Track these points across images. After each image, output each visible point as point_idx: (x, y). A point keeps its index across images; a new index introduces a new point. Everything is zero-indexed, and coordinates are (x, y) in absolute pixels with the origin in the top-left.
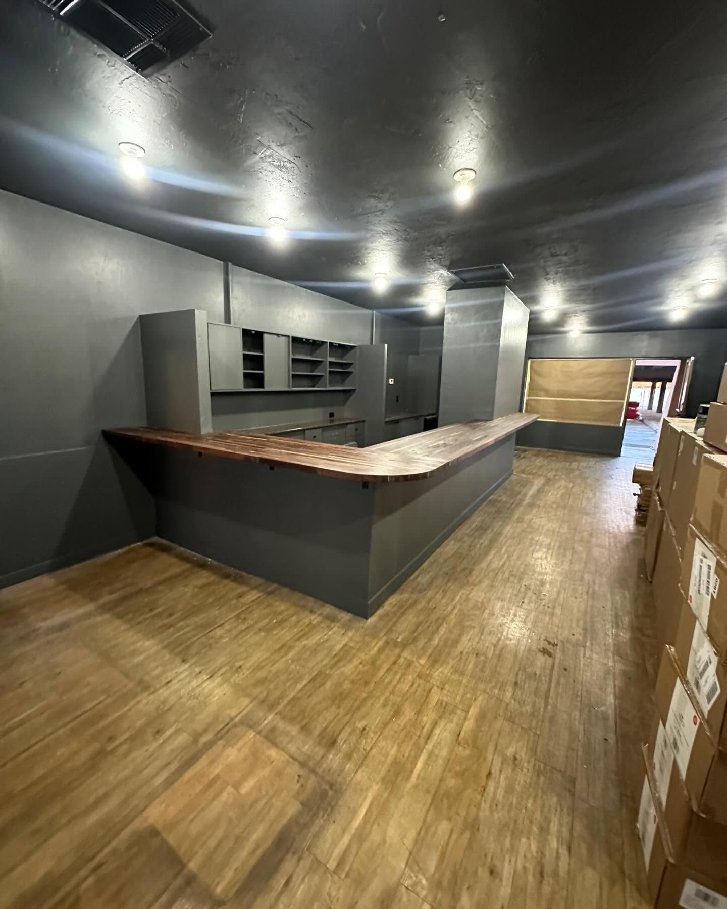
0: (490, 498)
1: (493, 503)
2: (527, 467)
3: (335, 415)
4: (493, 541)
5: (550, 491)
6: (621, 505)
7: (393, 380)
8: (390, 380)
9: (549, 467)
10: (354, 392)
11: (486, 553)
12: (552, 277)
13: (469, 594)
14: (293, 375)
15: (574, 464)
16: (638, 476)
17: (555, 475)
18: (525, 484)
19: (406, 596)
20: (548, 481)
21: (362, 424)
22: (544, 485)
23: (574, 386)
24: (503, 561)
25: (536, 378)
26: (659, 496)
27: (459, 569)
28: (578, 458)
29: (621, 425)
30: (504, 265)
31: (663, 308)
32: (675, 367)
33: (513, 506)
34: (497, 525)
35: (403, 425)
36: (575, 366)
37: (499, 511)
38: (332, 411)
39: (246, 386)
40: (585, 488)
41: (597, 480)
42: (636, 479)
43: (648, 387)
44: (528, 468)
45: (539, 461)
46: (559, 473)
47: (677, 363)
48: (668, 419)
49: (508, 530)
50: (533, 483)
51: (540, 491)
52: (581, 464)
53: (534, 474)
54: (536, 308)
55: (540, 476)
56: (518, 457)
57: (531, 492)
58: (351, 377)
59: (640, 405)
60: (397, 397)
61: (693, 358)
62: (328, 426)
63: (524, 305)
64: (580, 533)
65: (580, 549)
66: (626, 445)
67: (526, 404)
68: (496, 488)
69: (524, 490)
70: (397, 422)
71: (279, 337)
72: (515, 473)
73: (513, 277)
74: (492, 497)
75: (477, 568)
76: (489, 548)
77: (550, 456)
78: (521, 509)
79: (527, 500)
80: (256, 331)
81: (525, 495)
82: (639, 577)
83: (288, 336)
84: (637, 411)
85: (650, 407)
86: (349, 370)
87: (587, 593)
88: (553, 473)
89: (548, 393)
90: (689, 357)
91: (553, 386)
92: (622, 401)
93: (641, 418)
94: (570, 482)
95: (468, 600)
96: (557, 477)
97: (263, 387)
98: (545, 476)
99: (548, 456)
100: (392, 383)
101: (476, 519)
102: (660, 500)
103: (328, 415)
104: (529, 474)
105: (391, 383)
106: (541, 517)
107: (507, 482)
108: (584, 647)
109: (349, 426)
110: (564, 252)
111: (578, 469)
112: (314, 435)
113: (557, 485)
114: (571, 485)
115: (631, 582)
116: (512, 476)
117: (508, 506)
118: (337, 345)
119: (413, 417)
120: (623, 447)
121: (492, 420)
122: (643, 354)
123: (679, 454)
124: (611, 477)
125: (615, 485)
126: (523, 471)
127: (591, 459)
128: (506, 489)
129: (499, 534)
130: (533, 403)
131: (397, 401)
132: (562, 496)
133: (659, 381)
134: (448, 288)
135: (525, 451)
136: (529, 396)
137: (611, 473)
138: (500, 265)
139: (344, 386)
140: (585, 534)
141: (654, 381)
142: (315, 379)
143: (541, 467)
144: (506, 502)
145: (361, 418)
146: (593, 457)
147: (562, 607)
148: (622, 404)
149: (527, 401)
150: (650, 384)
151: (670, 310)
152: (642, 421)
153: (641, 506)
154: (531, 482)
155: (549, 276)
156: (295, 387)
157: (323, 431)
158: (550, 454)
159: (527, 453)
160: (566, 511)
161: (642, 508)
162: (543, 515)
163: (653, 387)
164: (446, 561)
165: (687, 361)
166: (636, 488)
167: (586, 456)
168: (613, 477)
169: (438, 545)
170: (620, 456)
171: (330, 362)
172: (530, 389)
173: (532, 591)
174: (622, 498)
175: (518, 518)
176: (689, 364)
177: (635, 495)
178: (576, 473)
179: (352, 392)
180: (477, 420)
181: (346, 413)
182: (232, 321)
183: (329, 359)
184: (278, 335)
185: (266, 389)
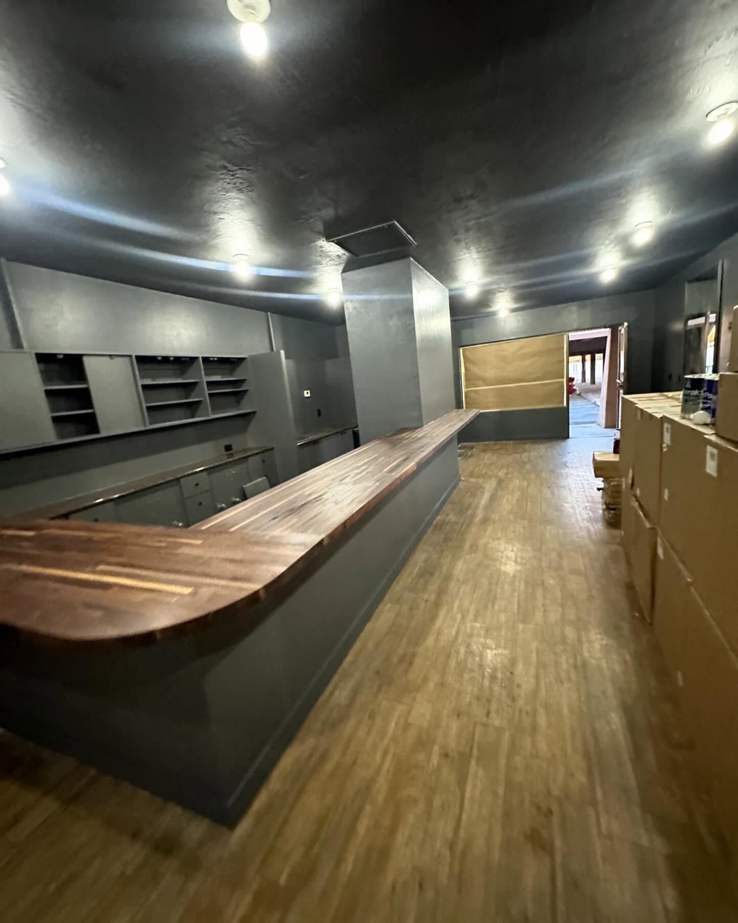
0: (435, 522)
1: (440, 526)
2: (476, 467)
3: (234, 447)
4: (441, 592)
5: (504, 497)
6: (584, 503)
7: (309, 391)
8: (305, 392)
9: (499, 463)
10: (254, 415)
11: (433, 618)
12: (462, 237)
13: (409, 713)
14: (148, 408)
15: (524, 455)
16: (600, 469)
17: (507, 474)
18: (475, 491)
19: (311, 742)
20: (500, 482)
21: (269, 453)
22: (496, 490)
23: (511, 370)
24: (456, 626)
25: (471, 367)
26: (637, 501)
27: (395, 659)
28: (527, 447)
29: (565, 404)
30: (396, 222)
31: (593, 270)
32: (606, 337)
33: (464, 527)
34: (446, 560)
35: (325, 444)
36: (509, 348)
37: (446, 539)
38: (228, 443)
39: (61, 436)
40: (541, 485)
41: (552, 471)
42: (598, 473)
43: (578, 361)
44: (476, 470)
45: (488, 457)
46: (511, 469)
47: (606, 332)
48: (627, 397)
49: (460, 567)
50: (484, 488)
51: (493, 498)
52: (532, 454)
53: (483, 476)
54: (455, 285)
55: (491, 477)
56: (465, 457)
57: (483, 502)
58: (247, 397)
59: (575, 379)
60: (319, 411)
61: (626, 324)
62: (226, 463)
63: (440, 284)
64: (546, 555)
65: (552, 582)
66: (572, 424)
67: (466, 397)
68: (444, 503)
69: (476, 501)
70: (315, 442)
71: (112, 359)
72: (463, 479)
73: (416, 244)
74: (439, 518)
75: (421, 650)
76: (437, 605)
77: (499, 449)
78: (474, 529)
79: (480, 514)
80: (64, 355)
81: (477, 507)
82: (633, 617)
83: (130, 356)
84: (574, 386)
85: (584, 380)
86: (243, 389)
87: (575, 667)
88: (505, 471)
89: (485, 382)
90: (622, 324)
91: (490, 373)
92: (561, 380)
93: (578, 392)
94: (524, 480)
95: (406, 727)
96: (509, 476)
97: (97, 432)
98: (496, 476)
99: (496, 450)
100: (309, 395)
101: (420, 558)
102: (641, 506)
103: (223, 449)
104: (478, 477)
105: (306, 395)
106: (498, 539)
107: (455, 491)
108: (594, 804)
109: (250, 459)
110: (469, 192)
111: (530, 461)
112: (195, 483)
113: (510, 488)
114: (525, 483)
115: (626, 627)
116: (460, 483)
117: (458, 528)
118: (216, 359)
119: (338, 432)
120: (570, 426)
121: (422, 426)
122: (575, 326)
123: (665, 450)
124: (565, 465)
125: (572, 474)
126: (471, 475)
127: (541, 446)
128: (454, 503)
129: (448, 578)
130: (472, 395)
131: (319, 415)
132: (518, 500)
133: (588, 354)
134: (341, 268)
135: (472, 448)
136: (467, 387)
137: (564, 460)
138: (392, 222)
139: (239, 410)
140: (554, 555)
141: (583, 354)
142: (192, 407)
143: (491, 464)
144: (456, 523)
145: (269, 446)
146: (542, 443)
147: (547, 706)
148: (562, 382)
149: (466, 393)
150: (579, 358)
151: (600, 272)
152: (579, 395)
153: (609, 504)
154: (481, 487)
155: (458, 237)
156: (156, 423)
157: (209, 474)
158: (498, 447)
159: (474, 450)
160: (526, 522)
161: (611, 507)
162: (499, 535)
163: (584, 361)
164: (377, 646)
165: (620, 328)
166: (600, 483)
167: (534, 443)
168: (567, 464)
169: (367, 618)
170: (568, 438)
171: (208, 383)
172: (467, 380)
173: (499, 681)
174: (584, 491)
175: (471, 546)
176: (623, 331)
177: (599, 489)
178: (528, 466)
179: (252, 415)
180: (403, 430)
181: (250, 441)
182: (25, 344)
183: (206, 379)
184: (110, 356)
185: (103, 434)
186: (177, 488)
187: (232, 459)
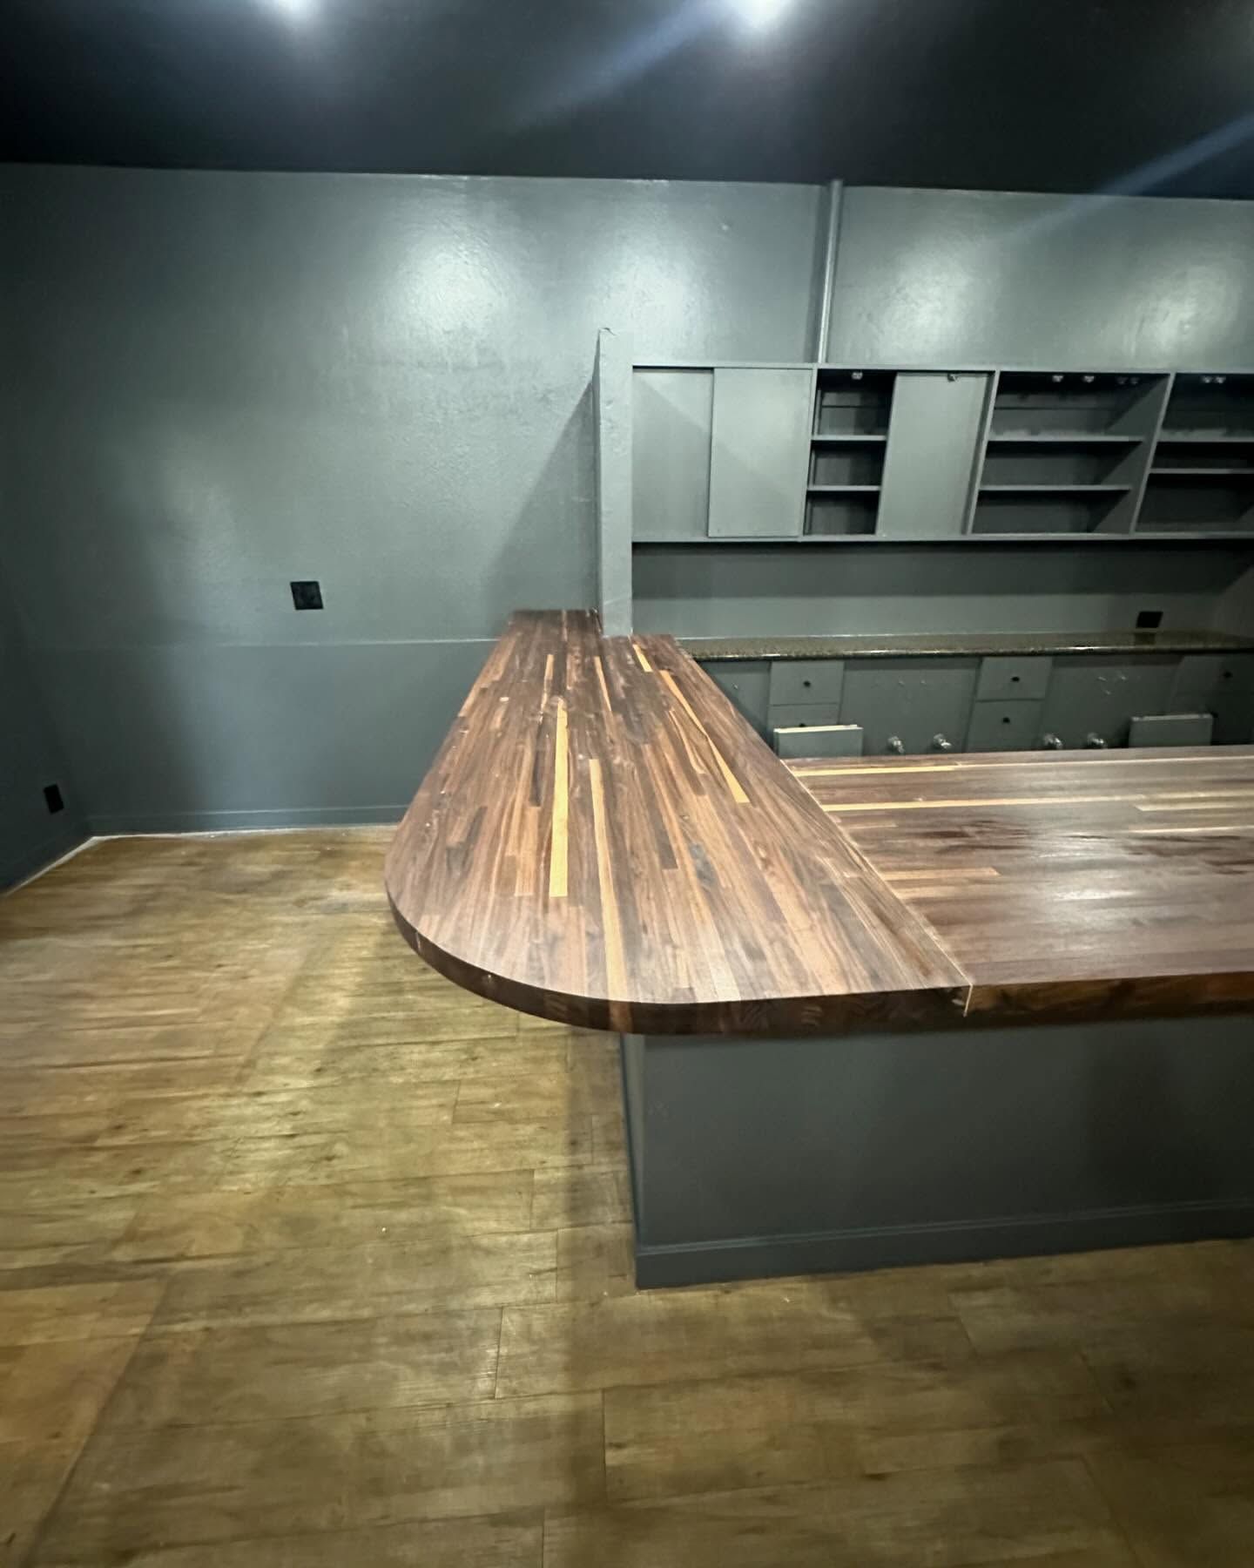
3: (1163, 621)
14: (986, 495)
38: (1154, 608)
71: (951, 379)
80: (865, 372)
83: (992, 373)
97: (870, 529)
103: (1133, 617)
109: (1187, 659)
112: (1014, 675)
142: (1097, 505)
171: (1160, 446)
181: (1217, 616)
183: (1160, 435)
184: (948, 372)
185: (881, 535)
186: (972, 672)
187: (1147, 647)
